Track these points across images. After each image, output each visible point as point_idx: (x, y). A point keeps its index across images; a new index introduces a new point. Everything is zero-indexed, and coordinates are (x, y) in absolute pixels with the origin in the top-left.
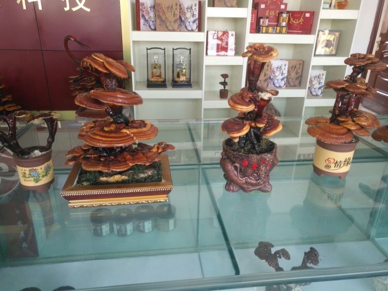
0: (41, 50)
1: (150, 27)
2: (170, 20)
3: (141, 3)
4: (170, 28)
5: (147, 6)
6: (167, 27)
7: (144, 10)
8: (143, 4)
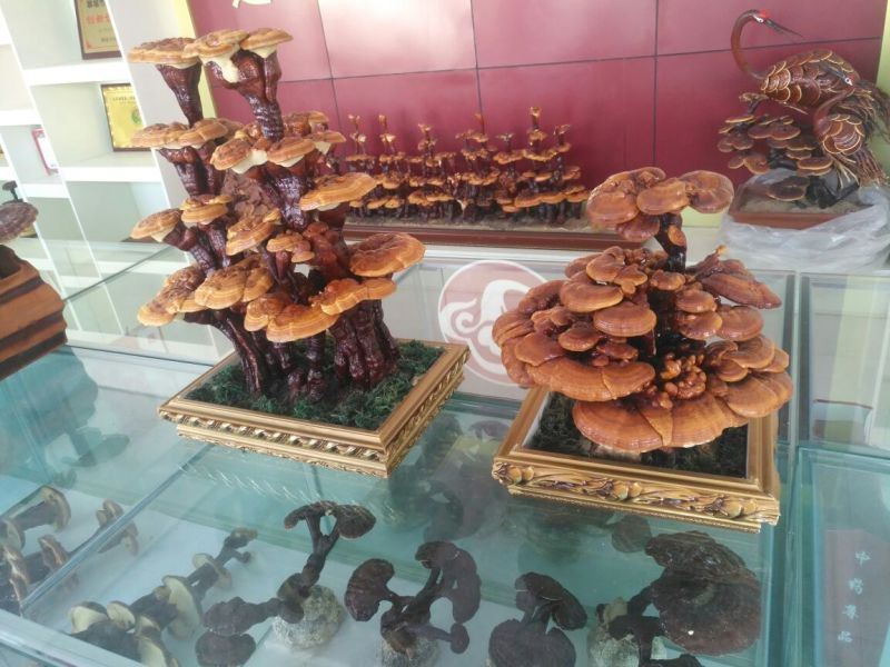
0: (655, 56)
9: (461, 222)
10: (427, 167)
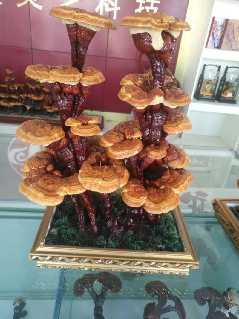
0: (106, 57)
1: (214, 44)
2: (236, 40)
3: (215, 21)
4: (234, 48)
5: (218, 24)
6: (231, 46)
7: (215, 28)
8: (216, 23)
9: (26, 115)
10: (10, 89)
